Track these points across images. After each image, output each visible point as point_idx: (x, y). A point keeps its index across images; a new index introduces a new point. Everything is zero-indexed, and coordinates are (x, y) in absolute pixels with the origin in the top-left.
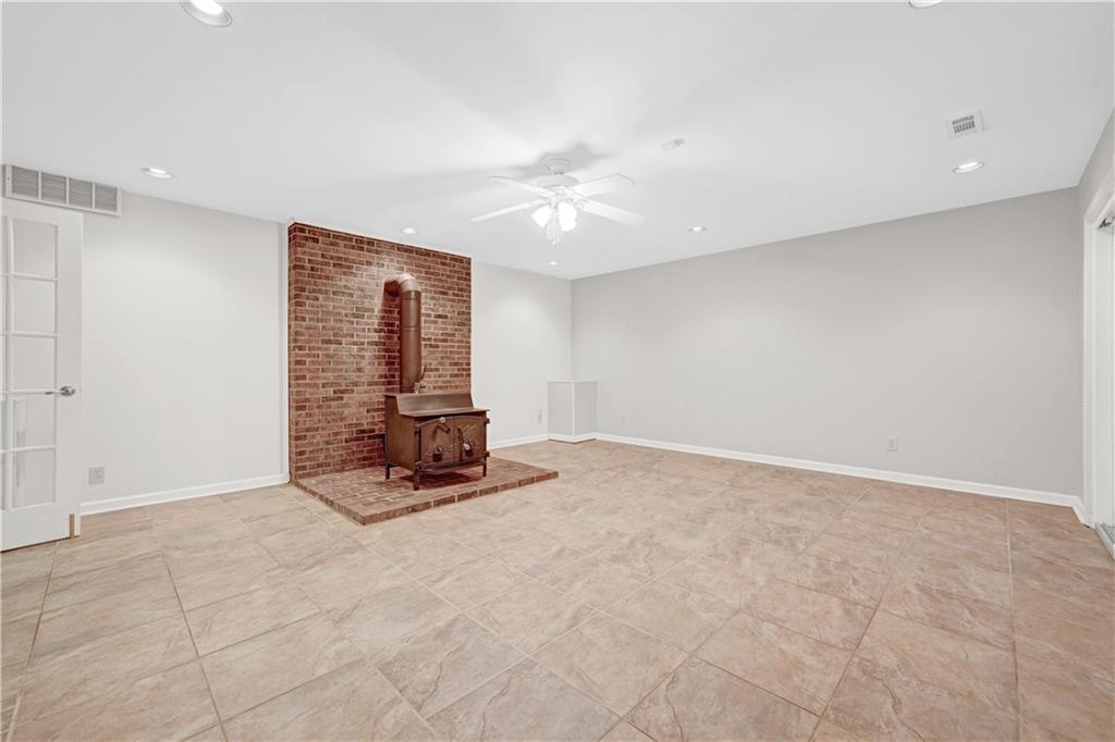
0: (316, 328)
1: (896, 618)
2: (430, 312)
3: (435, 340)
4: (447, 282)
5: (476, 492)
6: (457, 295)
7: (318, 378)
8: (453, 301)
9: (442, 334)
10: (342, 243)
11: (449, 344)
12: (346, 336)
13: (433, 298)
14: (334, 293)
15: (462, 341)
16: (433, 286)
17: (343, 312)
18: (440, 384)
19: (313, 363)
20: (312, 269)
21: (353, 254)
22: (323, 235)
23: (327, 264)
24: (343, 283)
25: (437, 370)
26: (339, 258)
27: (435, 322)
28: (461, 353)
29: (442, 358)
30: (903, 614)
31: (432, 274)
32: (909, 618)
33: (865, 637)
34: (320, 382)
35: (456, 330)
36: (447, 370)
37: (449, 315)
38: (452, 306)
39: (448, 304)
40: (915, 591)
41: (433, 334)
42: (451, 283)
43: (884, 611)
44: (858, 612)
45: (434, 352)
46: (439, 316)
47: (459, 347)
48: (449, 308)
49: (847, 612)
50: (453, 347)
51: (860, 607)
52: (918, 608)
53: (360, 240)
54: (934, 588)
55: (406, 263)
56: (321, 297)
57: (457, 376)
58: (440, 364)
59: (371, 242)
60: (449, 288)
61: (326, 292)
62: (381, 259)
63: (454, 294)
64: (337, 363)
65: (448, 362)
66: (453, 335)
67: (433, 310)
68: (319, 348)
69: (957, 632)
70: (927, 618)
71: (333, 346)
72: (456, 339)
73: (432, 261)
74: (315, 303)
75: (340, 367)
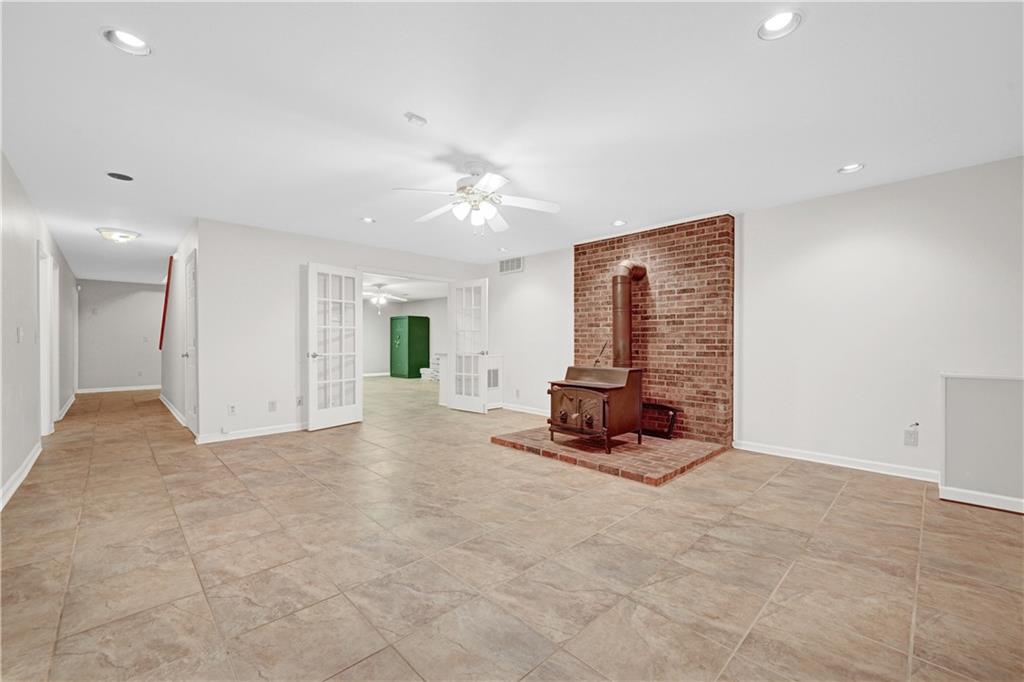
0: (584, 316)
1: (181, 596)
2: (673, 288)
3: (679, 316)
4: (694, 252)
5: (556, 454)
6: (707, 263)
7: (586, 351)
8: (702, 270)
9: (687, 310)
10: (600, 249)
11: (696, 319)
12: (602, 320)
13: (677, 273)
14: (595, 288)
15: (714, 315)
16: (677, 260)
17: (601, 302)
18: (685, 363)
19: (583, 341)
20: (583, 274)
21: (607, 255)
22: (588, 248)
23: (590, 268)
24: (601, 279)
25: (681, 347)
26: (598, 261)
27: (679, 298)
28: (711, 328)
29: (687, 335)
30: (177, 603)
31: (676, 248)
32: (171, 603)
33: (192, 566)
34: (587, 354)
35: (704, 303)
36: (692, 347)
37: (695, 287)
38: (699, 278)
39: (695, 275)
40: (184, 639)
41: (676, 310)
42: (699, 251)
43: (196, 594)
44: (215, 578)
45: (678, 329)
46: (684, 291)
47: (707, 322)
48: (696, 280)
49: (223, 573)
50: (700, 322)
51: (218, 582)
52: (168, 620)
53: (612, 241)
54: (164, 665)
55: (649, 247)
56: (587, 292)
57: (705, 354)
58: (685, 341)
59: (619, 240)
60: (696, 258)
61: (590, 289)
62: (627, 251)
63: (702, 264)
64: (597, 341)
65: (694, 339)
66: (702, 309)
67: (675, 285)
68: (587, 331)
69: (120, 620)
70: (153, 615)
71: (594, 328)
72: (705, 312)
73: (676, 236)
74: (584, 298)
75: (598, 344)
